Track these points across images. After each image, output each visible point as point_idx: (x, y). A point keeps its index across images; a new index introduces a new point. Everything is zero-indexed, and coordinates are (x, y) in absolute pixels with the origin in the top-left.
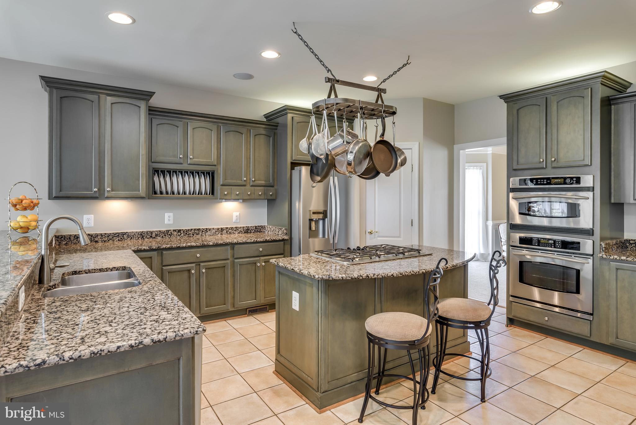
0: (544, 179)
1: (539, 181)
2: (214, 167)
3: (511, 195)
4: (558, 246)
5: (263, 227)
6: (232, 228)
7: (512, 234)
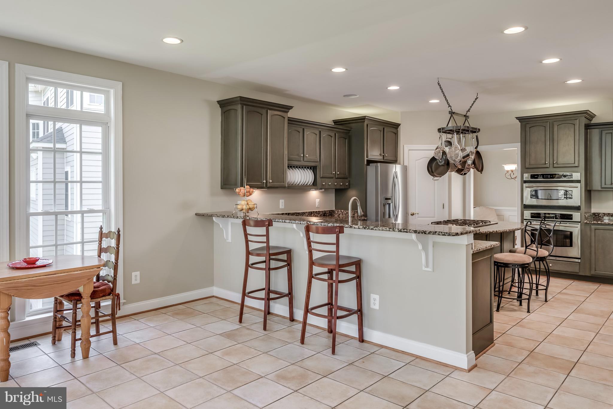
0: (548, 175)
1: (545, 176)
2: (316, 163)
3: (525, 185)
4: (558, 218)
5: (333, 211)
6: (317, 212)
7: (525, 212)
